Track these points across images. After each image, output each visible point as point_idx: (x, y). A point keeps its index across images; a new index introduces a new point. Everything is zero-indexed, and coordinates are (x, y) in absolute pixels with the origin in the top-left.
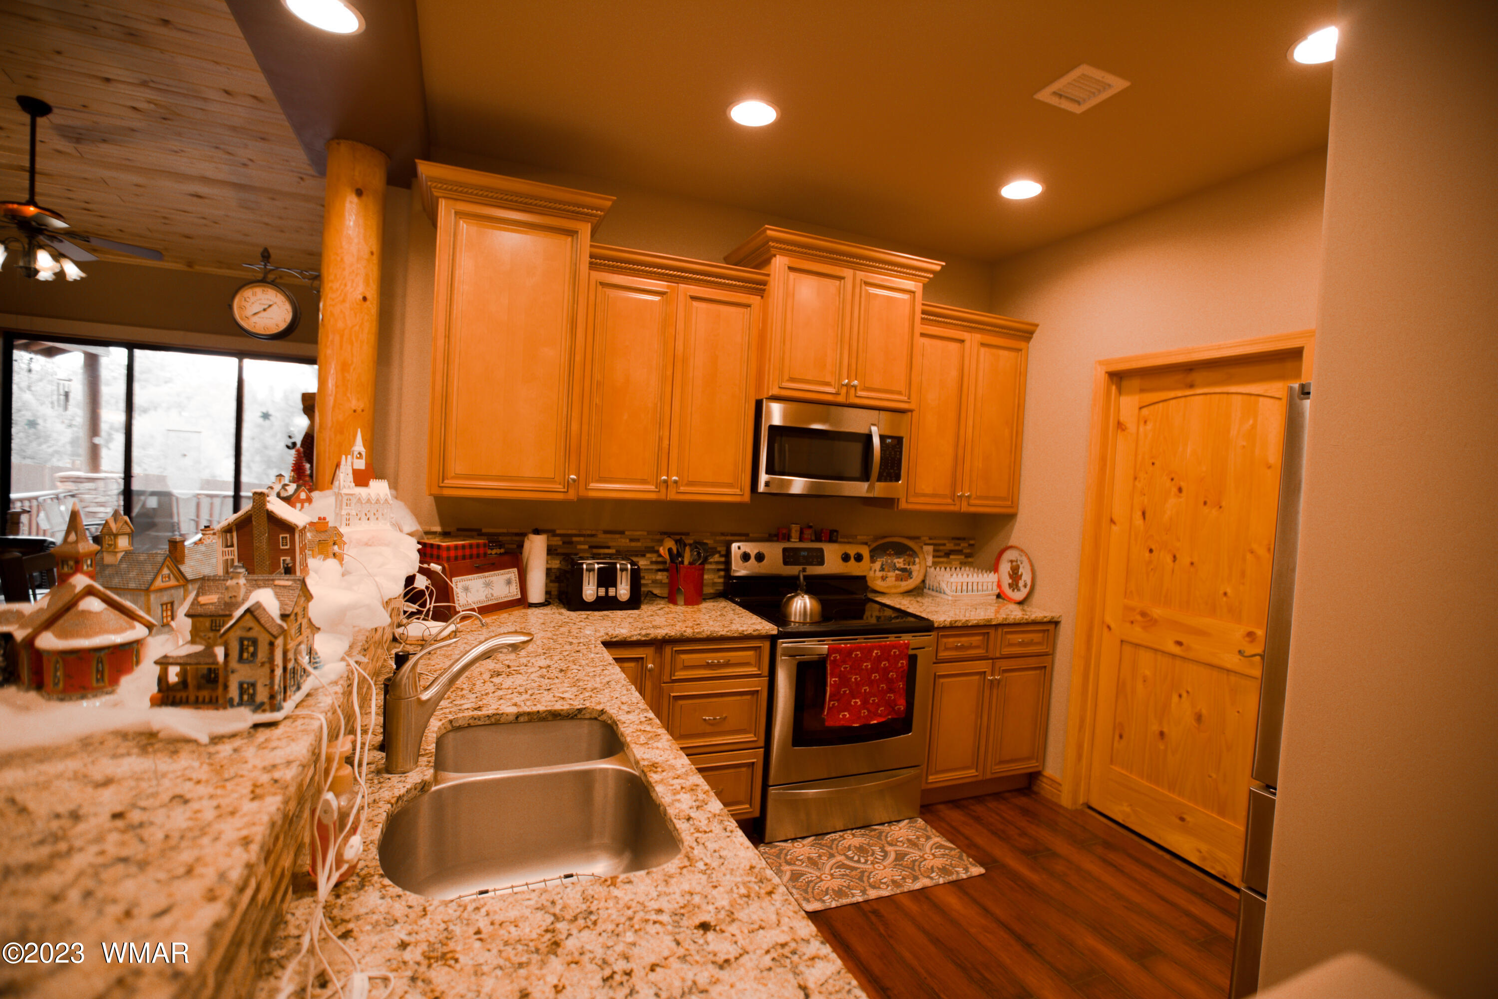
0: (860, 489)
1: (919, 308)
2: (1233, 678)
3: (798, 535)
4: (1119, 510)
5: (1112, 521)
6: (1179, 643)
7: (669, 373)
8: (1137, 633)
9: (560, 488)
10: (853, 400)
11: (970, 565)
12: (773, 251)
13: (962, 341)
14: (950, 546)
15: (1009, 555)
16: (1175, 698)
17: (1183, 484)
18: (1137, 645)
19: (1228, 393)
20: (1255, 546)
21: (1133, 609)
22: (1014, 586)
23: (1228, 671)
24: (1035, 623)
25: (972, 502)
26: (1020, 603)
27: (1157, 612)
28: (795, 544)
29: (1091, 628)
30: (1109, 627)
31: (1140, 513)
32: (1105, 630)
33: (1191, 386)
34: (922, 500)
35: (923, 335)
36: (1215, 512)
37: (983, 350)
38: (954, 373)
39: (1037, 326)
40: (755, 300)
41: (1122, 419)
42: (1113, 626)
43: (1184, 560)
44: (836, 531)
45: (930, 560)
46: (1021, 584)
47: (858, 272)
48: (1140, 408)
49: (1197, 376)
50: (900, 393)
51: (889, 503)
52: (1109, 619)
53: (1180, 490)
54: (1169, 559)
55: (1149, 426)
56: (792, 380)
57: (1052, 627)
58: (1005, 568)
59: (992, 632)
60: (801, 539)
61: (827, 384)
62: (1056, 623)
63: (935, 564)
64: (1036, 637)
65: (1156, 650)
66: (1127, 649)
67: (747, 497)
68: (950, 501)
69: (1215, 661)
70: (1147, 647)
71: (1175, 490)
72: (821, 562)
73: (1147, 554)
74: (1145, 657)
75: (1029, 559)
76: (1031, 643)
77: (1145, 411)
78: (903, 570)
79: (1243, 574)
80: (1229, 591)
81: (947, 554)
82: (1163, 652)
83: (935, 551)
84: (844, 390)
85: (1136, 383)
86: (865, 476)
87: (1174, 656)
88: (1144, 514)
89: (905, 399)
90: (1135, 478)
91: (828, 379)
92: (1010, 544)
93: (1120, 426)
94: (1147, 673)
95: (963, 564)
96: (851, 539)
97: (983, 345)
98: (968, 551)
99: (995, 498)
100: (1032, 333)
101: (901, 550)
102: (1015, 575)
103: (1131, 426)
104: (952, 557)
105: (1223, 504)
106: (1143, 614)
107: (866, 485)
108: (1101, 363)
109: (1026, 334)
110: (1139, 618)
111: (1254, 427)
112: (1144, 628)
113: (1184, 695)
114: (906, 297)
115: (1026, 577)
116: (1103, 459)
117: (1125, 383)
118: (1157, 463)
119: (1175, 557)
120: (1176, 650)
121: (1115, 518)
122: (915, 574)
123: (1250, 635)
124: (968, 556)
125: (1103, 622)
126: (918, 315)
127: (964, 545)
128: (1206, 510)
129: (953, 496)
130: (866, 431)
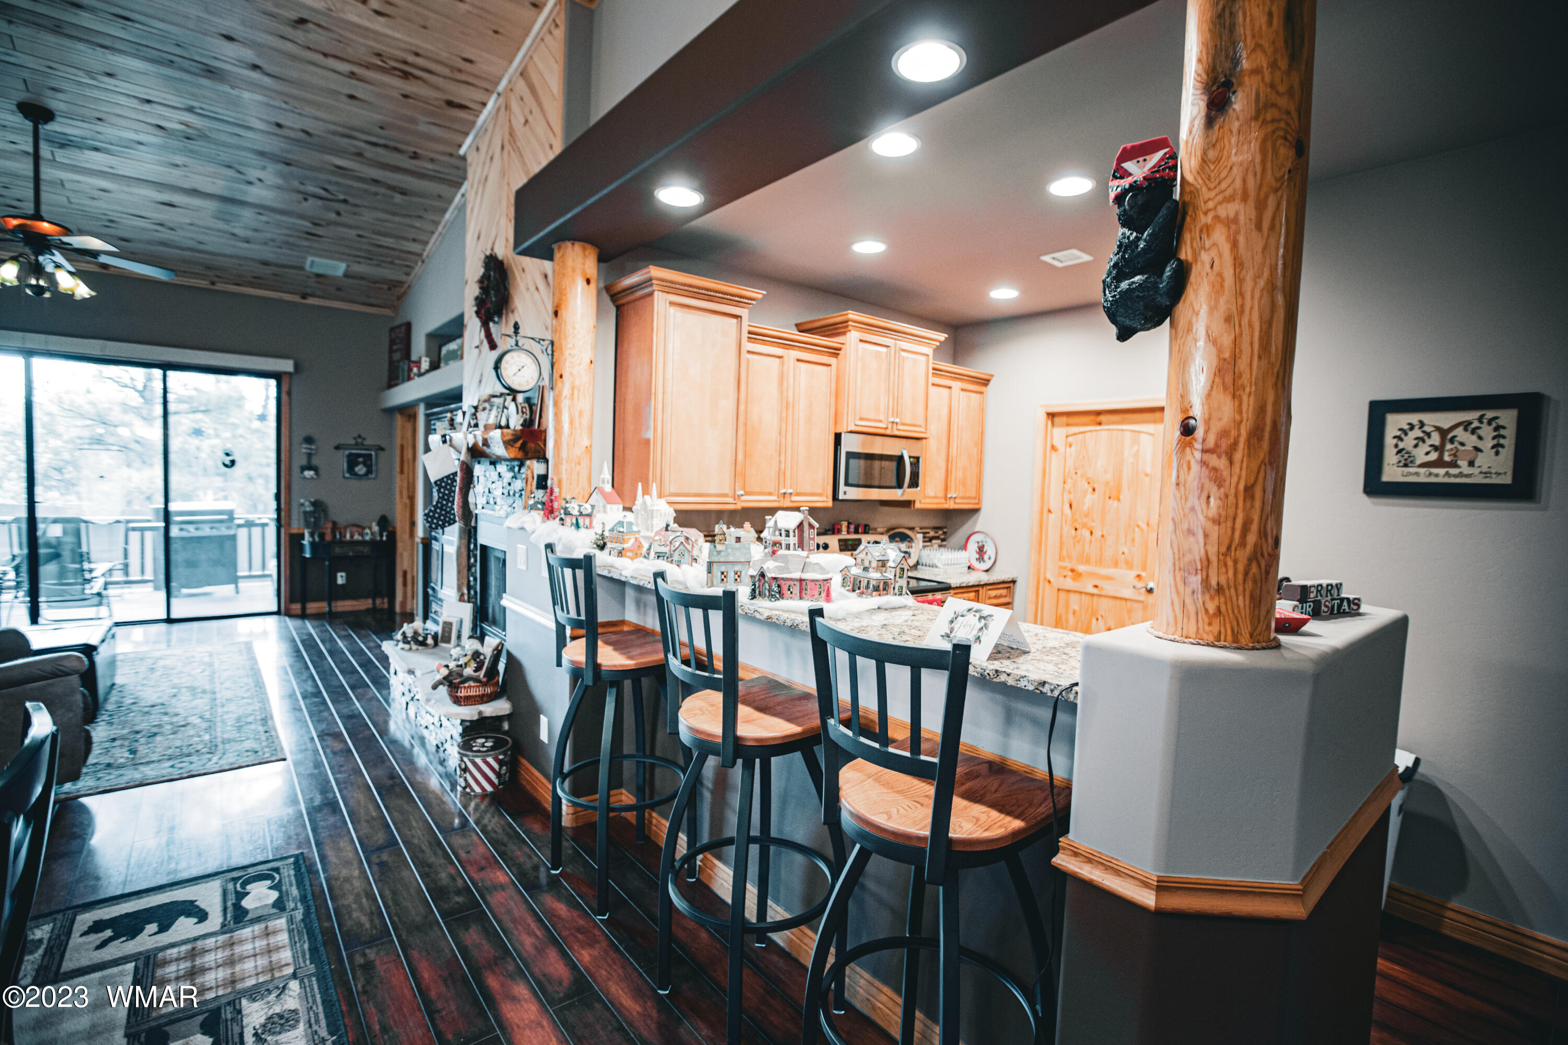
0: (896, 494)
1: (931, 366)
2: (1129, 604)
3: (846, 529)
4: (1054, 504)
5: (1049, 511)
6: (1096, 586)
7: (784, 415)
8: (1069, 583)
9: (730, 500)
10: (895, 432)
11: (944, 546)
12: (850, 328)
13: (950, 388)
14: (932, 534)
15: (974, 539)
16: (1094, 621)
17: (1096, 486)
18: (1068, 591)
19: (1122, 430)
20: (1140, 523)
21: (1065, 568)
22: (981, 558)
23: (1126, 600)
24: (1004, 582)
25: (957, 501)
26: (987, 571)
27: (1081, 568)
28: (844, 535)
29: (1038, 583)
30: (1049, 582)
31: (1068, 506)
32: (1047, 584)
33: (1100, 424)
34: (928, 501)
35: (933, 385)
36: (1116, 503)
37: (962, 393)
38: (945, 410)
39: (992, 376)
40: (833, 361)
41: (1055, 443)
42: (1052, 580)
43: (1097, 533)
44: (869, 525)
45: (921, 544)
46: (986, 557)
47: (895, 342)
48: (1067, 437)
49: (1102, 418)
50: (920, 426)
51: (907, 504)
52: (1049, 576)
53: (1094, 490)
54: (1088, 533)
55: (1073, 448)
56: (861, 419)
57: (1011, 585)
58: (973, 546)
59: (980, 589)
60: (848, 532)
61: (880, 421)
62: (1014, 582)
63: (924, 547)
64: (1004, 592)
65: (1081, 593)
66: (1062, 594)
67: (830, 504)
68: (943, 501)
69: (1118, 595)
70: (1075, 592)
71: (1091, 490)
73: (1073, 531)
74: (1073, 597)
75: (992, 539)
76: (1000, 596)
77: (1070, 439)
78: (906, 552)
79: (1133, 540)
80: (1126, 551)
81: (931, 539)
82: (1086, 593)
83: (924, 537)
84: (890, 426)
85: (1064, 419)
86: (900, 485)
87: (1093, 595)
88: (1071, 506)
89: (923, 430)
90: (1065, 483)
91: (882, 418)
92: (976, 530)
93: (1053, 448)
94: (1076, 608)
95: (940, 546)
96: (875, 531)
97: (962, 390)
98: (942, 537)
99: (970, 498)
100: (989, 381)
101: (904, 538)
102: (981, 550)
103: (1061, 448)
104: (934, 541)
105: (1121, 498)
106: (1072, 571)
107: (899, 492)
108: (1042, 406)
109: (985, 382)
110: (1070, 573)
111: (1138, 451)
112: (1074, 579)
113: (1100, 618)
114: (923, 358)
115: (990, 551)
116: (1044, 471)
117: (1057, 419)
118: (1079, 473)
119: (1091, 533)
120: (1095, 591)
121: (1052, 509)
122: (912, 555)
123: (1138, 576)
124: (943, 540)
125: (1045, 579)
126: (931, 371)
127: (940, 532)
128: (1111, 502)
129: (946, 498)
130: (900, 454)
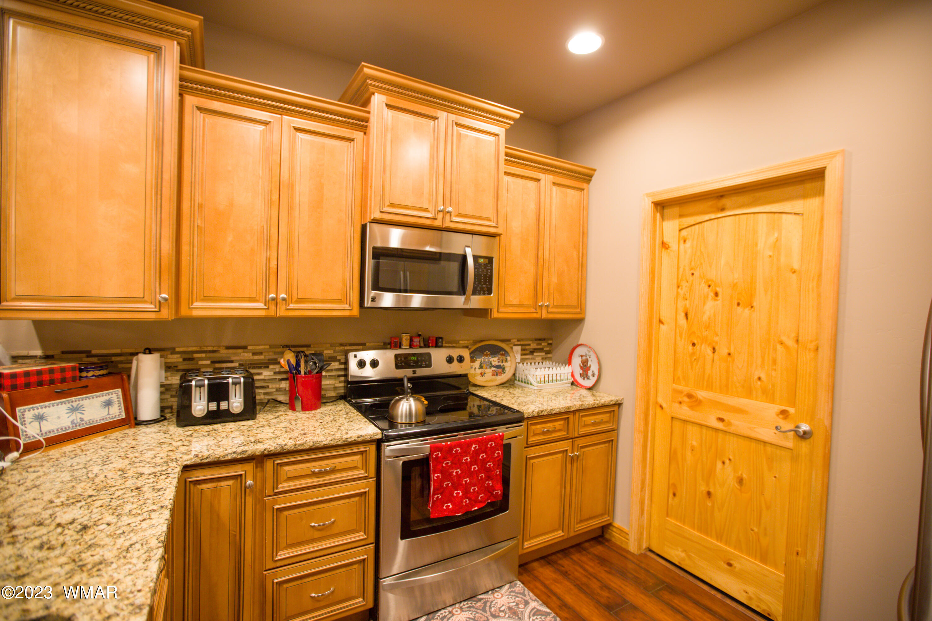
0: (458, 301)
1: (503, 150)
2: (769, 449)
3: (408, 342)
4: (666, 313)
5: (661, 322)
6: (721, 420)
7: (275, 197)
8: (685, 412)
9: (151, 307)
10: (448, 224)
11: (550, 359)
12: (372, 89)
13: (539, 180)
14: (534, 346)
15: (579, 351)
16: (719, 465)
17: (718, 289)
18: (685, 421)
19: (754, 213)
20: (784, 339)
21: (681, 392)
22: (585, 375)
23: (765, 442)
24: (603, 406)
25: (551, 310)
26: (590, 389)
27: (701, 394)
28: (405, 350)
29: (647, 409)
30: (661, 407)
31: (683, 315)
32: (659, 409)
33: (723, 209)
34: (510, 309)
35: (507, 173)
36: (747, 311)
37: (555, 188)
38: (533, 206)
39: (595, 170)
40: (358, 135)
41: (665, 240)
42: (664, 405)
43: (723, 351)
44: (441, 338)
45: (519, 357)
46: (590, 373)
47: (449, 114)
48: (680, 230)
49: (726, 202)
50: (489, 219)
51: (483, 313)
52: (660, 400)
53: (716, 294)
54: (709, 351)
55: (688, 244)
56: (392, 205)
57: (615, 408)
58: (577, 361)
59: (571, 416)
60: (411, 346)
61: (426, 210)
62: (619, 405)
63: (523, 360)
64: (605, 417)
65: (701, 425)
66: (677, 424)
67: (356, 312)
68: (533, 310)
69: (753, 435)
70: (693, 423)
71: (712, 294)
72: (429, 365)
73: (691, 347)
74: (692, 430)
75: (596, 353)
76: (601, 422)
77: (684, 233)
78: (498, 367)
79: (774, 362)
80: (763, 376)
81: (532, 352)
82: (708, 427)
83: (522, 350)
84: (440, 216)
85: (676, 210)
86: (462, 290)
87: (717, 430)
88: (686, 315)
89: (494, 224)
90: (678, 287)
91: (425, 206)
92: (580, 343)
93: (664, 245)
94: (694, 443)
95: (544, 359)
96: (454, 345)
97: (555, 184)
98: (547, 349)
99: (568, 307)
100: (591, 176)
101: (495, 350)
102: (585, 367)
103: (674, 246)
104: (535, 354)
105: (755, 304)
106: (690, 396)
107: (462, 298)
108: (648, 195)
109: (587, 177)
110: (686, 399)
111: (777, 240)
112: (691, 407)
113: (727, 462)
114: (492, 139)
115: (594, 368)
116: (652, 272)
117: (667, 211)
118: (696, 274)
119: (714, 349)
120: (720, 425)
121: (663, 319)
122: (507, 369)
123: (784, 413)
124: (548, 352)
125: (656, 403)
126: (502, 157)
127: (544, 344)
128: (739, 309)
129: (535, 306)
130: (462, 252)
